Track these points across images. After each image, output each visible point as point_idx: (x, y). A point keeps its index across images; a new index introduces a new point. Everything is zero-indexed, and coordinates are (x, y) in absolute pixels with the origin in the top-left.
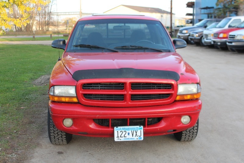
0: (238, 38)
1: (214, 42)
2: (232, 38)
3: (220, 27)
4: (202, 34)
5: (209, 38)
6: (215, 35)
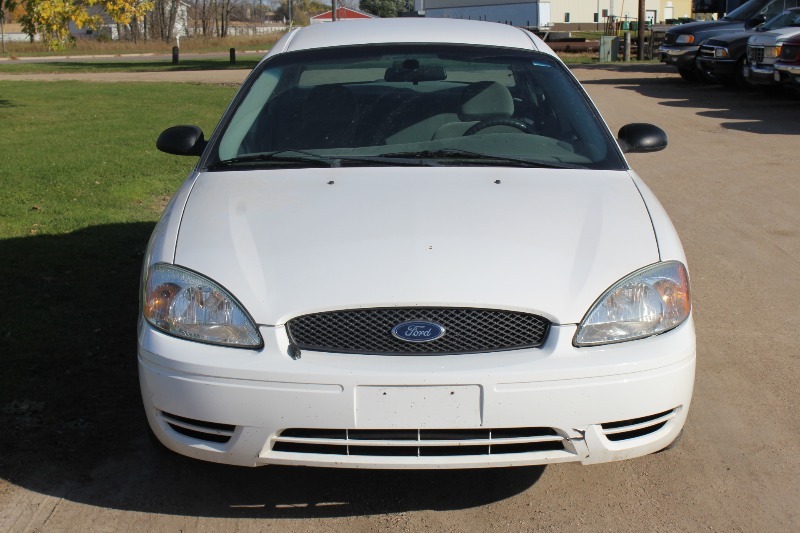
1: (783, 74)
4: (744, 48)
5: (766, 61)
6: (788, 51)
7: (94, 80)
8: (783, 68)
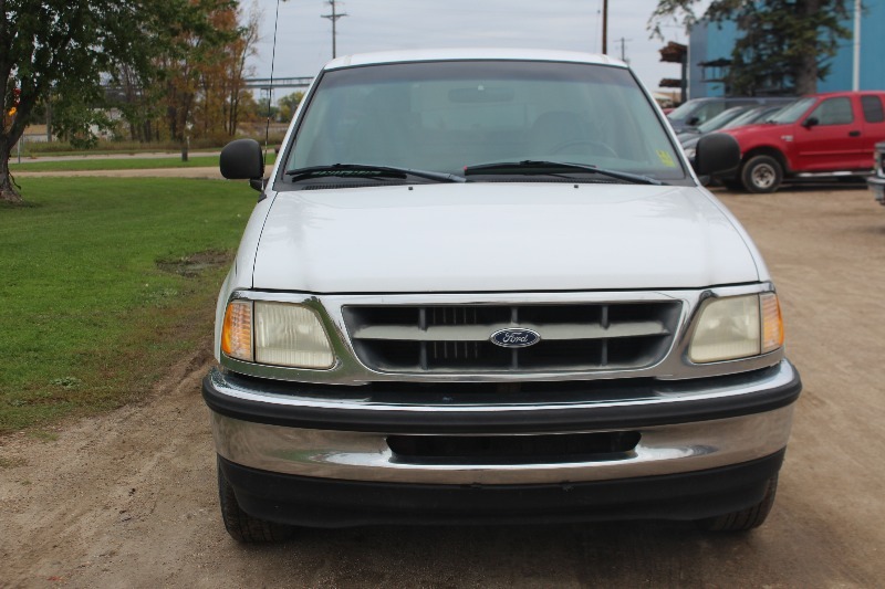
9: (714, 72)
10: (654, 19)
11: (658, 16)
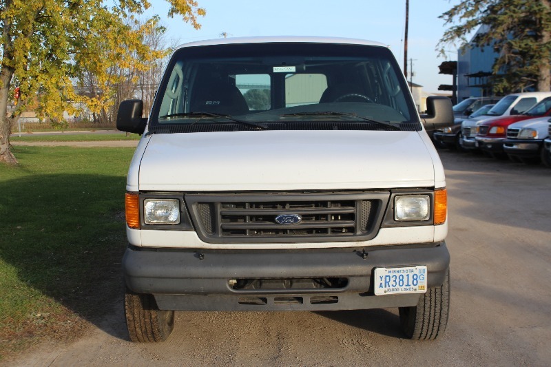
0: (524, 135)
1: (480, 142)
2: (513, 135)
3: (494, 114)
4: (460, 127)
5: (472, 135)
6: (482, 129)
7: (78, 146)
8: (480, 139)
9: (475, 81)
10: (440, 44)
11: (443, 42)
